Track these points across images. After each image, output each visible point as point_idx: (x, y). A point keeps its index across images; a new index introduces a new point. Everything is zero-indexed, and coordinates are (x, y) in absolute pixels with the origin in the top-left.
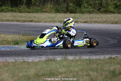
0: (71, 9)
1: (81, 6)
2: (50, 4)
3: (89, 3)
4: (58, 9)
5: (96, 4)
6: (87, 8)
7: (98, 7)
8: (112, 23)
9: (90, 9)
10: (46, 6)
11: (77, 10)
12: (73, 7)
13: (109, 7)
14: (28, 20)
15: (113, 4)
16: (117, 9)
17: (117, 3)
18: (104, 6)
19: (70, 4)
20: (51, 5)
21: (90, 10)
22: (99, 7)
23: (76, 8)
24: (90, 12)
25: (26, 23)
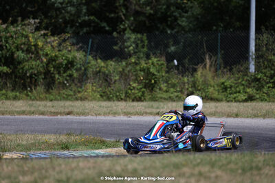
0: (134, 94)
1: (155, 89)
2: (91, 85)
3: (170, 82)
4: (109, 93)
5: (184, 83)
6: (167, 91)
7: (188, 89)
8: (229, 116)
9: (172, 93)
10: (83, 88)
11: (145, 95)
12: (138, 89)
13: (210, 90)
14: (62, 111)
15: (218, 85)
16: (225, 93)
17: (225, 82)
18: (199, 88)
19: (131, 83)
20: (93, 86)
21: (172, 95)
22: (190, 89)
23: (143, 92)
24: (171, 99)
25: (59, 117)
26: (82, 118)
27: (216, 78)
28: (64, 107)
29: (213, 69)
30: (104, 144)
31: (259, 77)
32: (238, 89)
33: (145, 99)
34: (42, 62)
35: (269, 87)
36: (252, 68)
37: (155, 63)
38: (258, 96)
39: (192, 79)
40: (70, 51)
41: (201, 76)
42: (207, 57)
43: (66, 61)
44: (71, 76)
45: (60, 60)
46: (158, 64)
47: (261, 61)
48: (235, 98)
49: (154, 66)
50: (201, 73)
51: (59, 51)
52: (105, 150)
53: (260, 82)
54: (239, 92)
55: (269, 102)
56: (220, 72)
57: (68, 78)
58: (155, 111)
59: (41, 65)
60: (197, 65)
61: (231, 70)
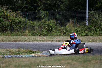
0: (44, 33)
1: (51, 31)
2: (28, 30)
3: (57, 29)
4: (34, 33)
5: (62, 30)
6: (56, 32)
7: (64, 31)
10: (25, 31)
11: (48, 34)
12: (45, 32)
14: (17, 40)
15: (75, 30)
17: (78, 29)
18: (68, 31)
19: (43, 29)
21: (58, 34)
23: (47, 33)
24: (57, 35)
25: (16, 42)
26: (25, 42)
27: (74, 27)
28: (18, 38)
29: (73, 24)
30: (32, 52)
31: (90, 27)
32: (82, 31)
33: (48, 35)
34: (9, 22)
35: (94, 31)
36: (87, 24)
37: (51, 22)
38: (89, 34)
39: (65, 28)
40: (20, 18)
41: (69, 27)
42: (71, 20)
43: (18, 22)
44: (20, 27)
45: (16, 21)
46: (52, 22)
47: (91, 21)
48: (81, 35)
49: (51, 23)
50: (69, 26)
51: (16, 17)
52: (33, 54)
53: (90, 29)
54: (83, 33)
55: (94, 36)
56: (75, 25)
57: (19, 28)
58: (51, 40)
59: (9, 23)
60: (67, 23)
61: (79, 24)
